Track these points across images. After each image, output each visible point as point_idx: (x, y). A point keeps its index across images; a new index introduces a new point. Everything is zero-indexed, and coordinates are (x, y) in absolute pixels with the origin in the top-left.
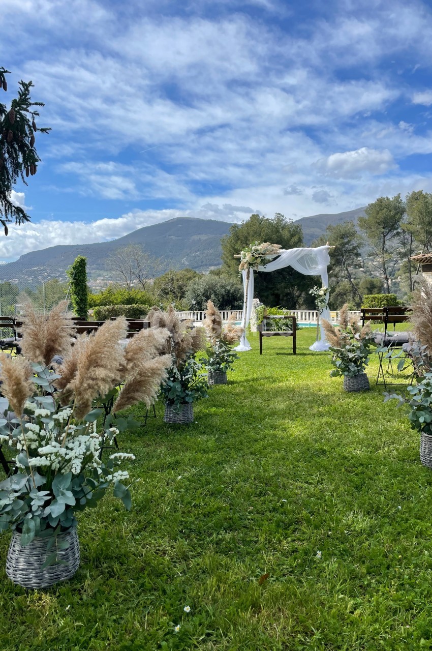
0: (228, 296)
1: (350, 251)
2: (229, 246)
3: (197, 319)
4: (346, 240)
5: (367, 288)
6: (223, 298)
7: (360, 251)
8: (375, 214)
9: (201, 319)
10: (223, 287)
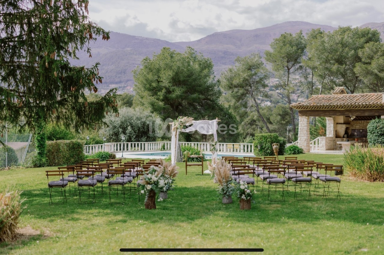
0: (144, 128)
1: (258, 82)
2: (141, 79)
3: (117, 150)
4: (253, 72)
5: (280, 115)
6: (139, 130)
7: (266, 82)
8: (278, 49)
9: (120, 150)
10: (138, 119)
